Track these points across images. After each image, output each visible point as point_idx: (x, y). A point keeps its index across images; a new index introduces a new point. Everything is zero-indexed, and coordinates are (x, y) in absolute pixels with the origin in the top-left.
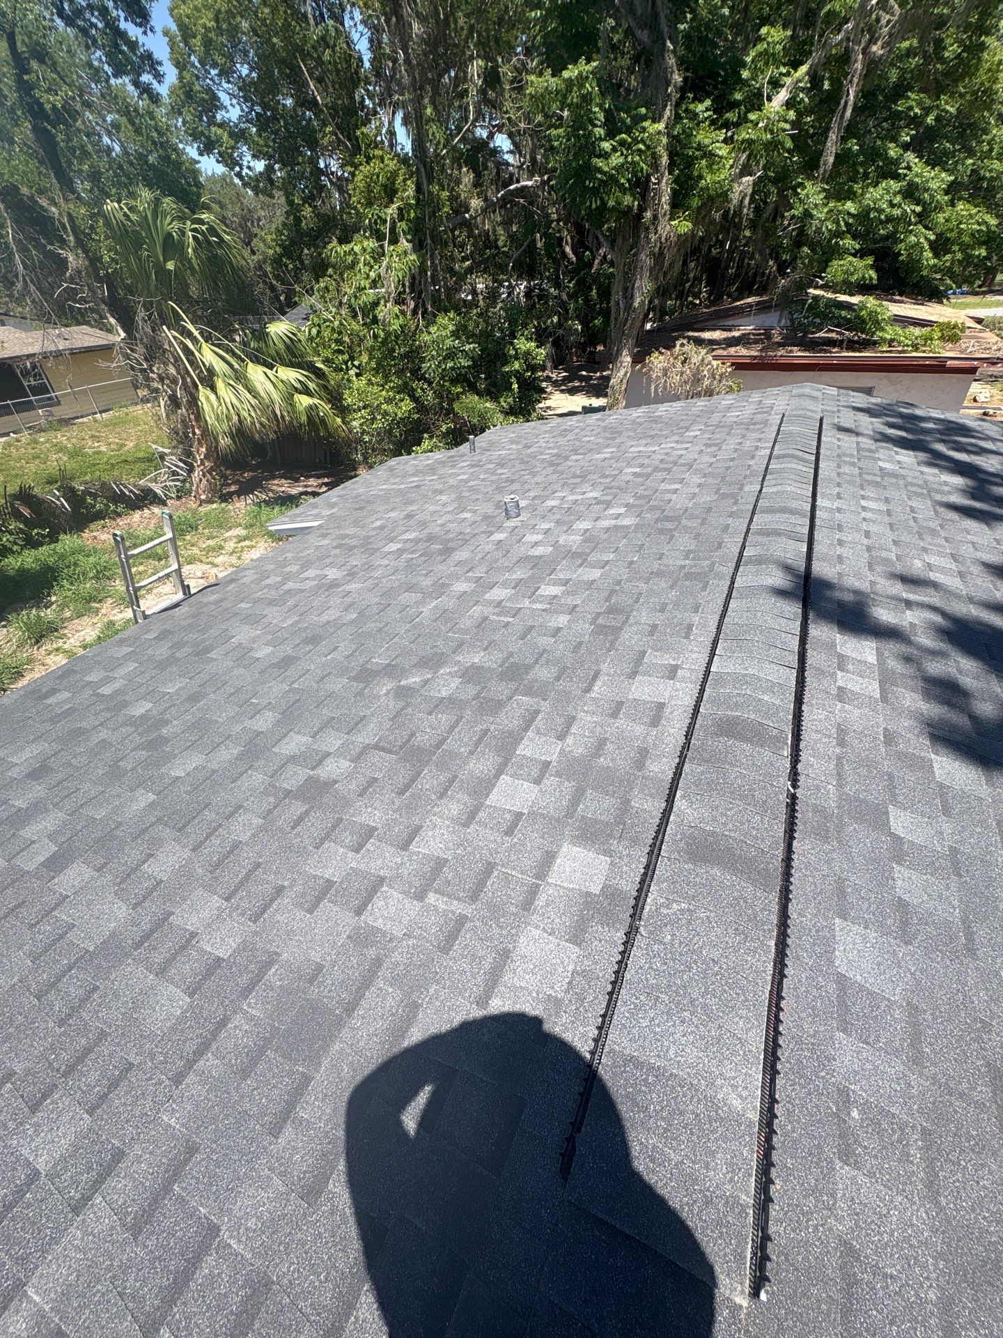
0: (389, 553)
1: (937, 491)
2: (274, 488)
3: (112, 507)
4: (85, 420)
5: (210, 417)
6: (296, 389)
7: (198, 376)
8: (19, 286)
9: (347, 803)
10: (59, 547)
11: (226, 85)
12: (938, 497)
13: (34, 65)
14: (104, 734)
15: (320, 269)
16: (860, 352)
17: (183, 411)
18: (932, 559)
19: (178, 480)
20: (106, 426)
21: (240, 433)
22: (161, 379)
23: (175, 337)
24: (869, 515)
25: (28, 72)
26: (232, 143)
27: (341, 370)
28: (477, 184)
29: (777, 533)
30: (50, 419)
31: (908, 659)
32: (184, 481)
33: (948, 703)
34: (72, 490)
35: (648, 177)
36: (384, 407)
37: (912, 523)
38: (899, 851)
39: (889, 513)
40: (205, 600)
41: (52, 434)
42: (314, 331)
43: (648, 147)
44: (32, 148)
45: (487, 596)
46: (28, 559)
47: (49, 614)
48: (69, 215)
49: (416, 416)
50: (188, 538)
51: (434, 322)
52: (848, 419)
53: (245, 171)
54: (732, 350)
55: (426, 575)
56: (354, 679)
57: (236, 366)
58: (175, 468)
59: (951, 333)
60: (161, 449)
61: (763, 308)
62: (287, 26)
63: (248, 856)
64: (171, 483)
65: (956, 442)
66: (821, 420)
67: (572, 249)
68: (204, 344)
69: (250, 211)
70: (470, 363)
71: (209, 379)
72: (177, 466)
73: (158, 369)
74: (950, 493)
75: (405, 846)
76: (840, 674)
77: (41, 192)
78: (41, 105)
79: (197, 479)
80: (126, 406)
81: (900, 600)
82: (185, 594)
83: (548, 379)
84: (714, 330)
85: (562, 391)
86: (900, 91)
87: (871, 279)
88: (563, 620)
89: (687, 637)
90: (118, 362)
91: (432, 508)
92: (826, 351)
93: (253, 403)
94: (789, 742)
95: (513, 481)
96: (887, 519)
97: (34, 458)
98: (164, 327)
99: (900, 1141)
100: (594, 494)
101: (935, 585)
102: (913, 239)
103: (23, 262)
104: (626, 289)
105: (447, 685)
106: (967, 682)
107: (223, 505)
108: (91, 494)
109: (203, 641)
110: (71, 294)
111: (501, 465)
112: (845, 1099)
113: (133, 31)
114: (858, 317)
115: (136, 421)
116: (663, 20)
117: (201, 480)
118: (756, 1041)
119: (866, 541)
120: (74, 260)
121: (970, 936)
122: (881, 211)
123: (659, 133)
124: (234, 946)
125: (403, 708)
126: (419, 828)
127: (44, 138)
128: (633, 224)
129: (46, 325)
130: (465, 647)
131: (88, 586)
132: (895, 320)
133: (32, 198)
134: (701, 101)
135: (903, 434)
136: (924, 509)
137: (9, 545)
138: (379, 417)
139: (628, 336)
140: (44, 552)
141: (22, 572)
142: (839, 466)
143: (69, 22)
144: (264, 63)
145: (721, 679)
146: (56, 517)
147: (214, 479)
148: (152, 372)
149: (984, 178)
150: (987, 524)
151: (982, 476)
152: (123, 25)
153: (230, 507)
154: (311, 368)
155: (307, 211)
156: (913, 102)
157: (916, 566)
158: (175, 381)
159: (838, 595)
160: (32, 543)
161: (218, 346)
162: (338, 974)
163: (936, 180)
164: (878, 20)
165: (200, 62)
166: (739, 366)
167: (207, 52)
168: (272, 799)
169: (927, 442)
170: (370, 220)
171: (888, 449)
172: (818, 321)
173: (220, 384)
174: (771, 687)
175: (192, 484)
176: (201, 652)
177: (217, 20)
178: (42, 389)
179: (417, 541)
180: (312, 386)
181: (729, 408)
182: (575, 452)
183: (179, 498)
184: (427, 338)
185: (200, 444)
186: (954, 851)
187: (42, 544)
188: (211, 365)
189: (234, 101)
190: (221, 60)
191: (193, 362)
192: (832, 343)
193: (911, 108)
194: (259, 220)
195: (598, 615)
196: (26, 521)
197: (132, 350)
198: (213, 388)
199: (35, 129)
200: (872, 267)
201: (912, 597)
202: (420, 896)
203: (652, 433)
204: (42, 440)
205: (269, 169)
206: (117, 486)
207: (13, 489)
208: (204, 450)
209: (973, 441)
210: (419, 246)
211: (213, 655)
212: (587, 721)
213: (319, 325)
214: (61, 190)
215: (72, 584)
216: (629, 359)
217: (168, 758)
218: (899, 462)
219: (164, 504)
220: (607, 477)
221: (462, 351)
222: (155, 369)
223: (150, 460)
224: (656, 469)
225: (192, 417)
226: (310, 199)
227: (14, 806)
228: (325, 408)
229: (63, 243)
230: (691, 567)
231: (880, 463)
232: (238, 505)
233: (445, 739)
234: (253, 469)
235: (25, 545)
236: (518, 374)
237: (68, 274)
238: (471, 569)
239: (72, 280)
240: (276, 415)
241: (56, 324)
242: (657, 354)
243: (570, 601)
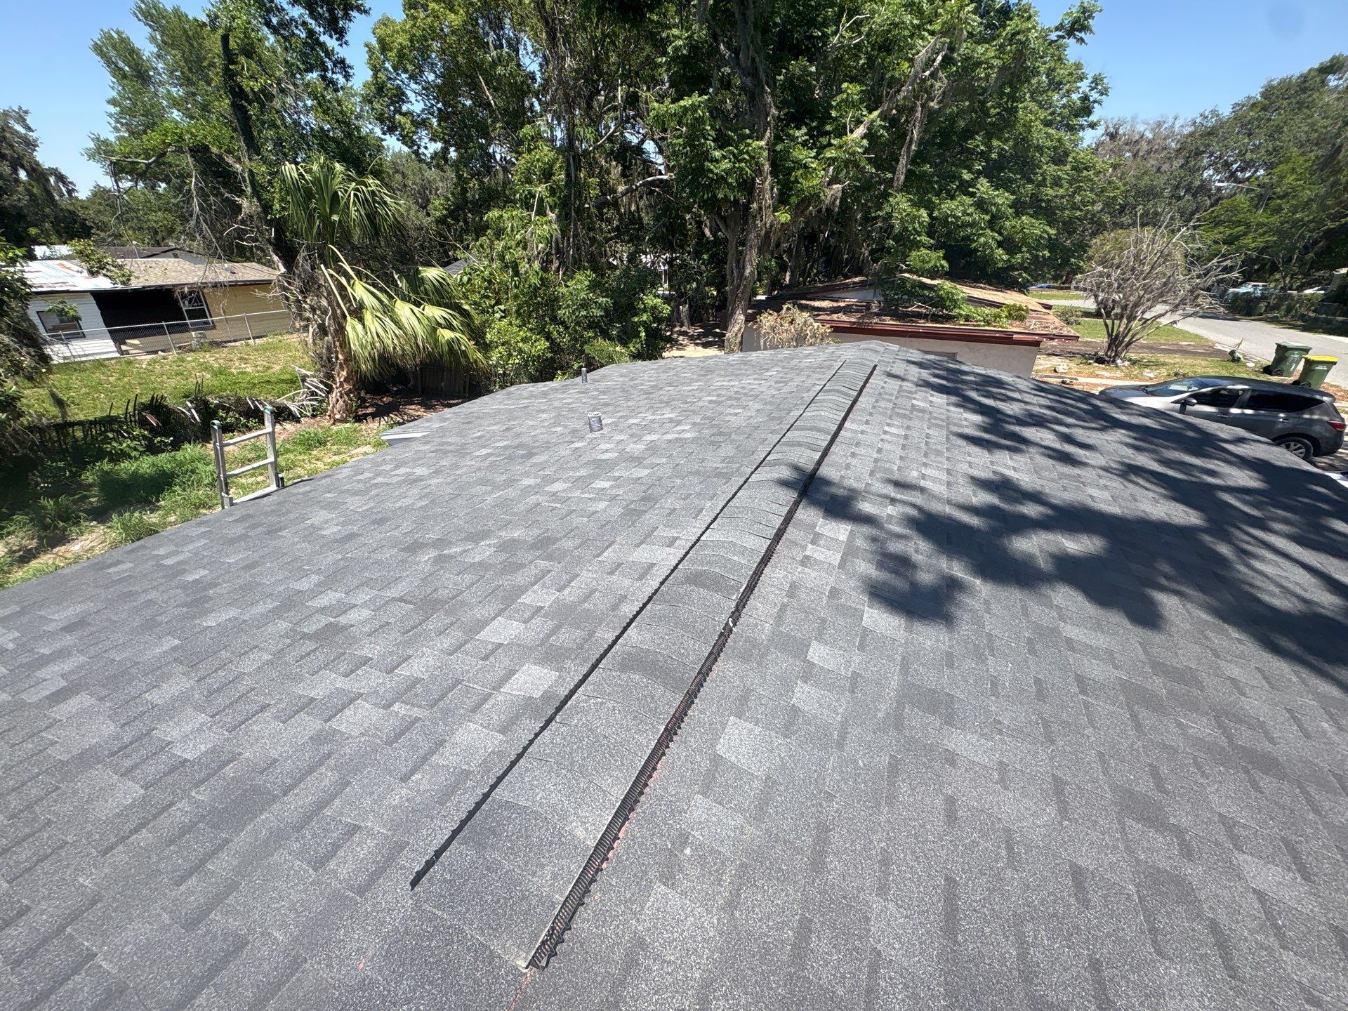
0: (478, 456)
1: (955, 425)
2: (411, 412)
3: (243, 420)
4: (238, 344)
5: (355, 345)
6: (439, 325)
7: (349, 310)
8: (193, 223)
9: (356, 640)
10: (179, 455)
11: (413, 86)
12: (955, 429)
13: (242, 59)
14: (153, 595)
15: (480, 230)
16: (942, 323)
17: (329, 338)
18: (928, 472)
19: (316, 400)
20: (257, 350)
21: (384, 359)
22: (313, 310)
23: (331, 276)
24: (888, 437)
25: (235, 63)
26: (413, 129)
27: (488, 312)
28: (623, 175)
29: (799, 444)
30: (202, 340)
31: (874, 540)
32: (321, 402)
33: (896, 572)
34: (206, 403)
35: (753, 179)
36: (520, 345)
37: (923, 445)
38: (809, 673)
39: (906, 437)
40: (295, 491)
41: (201, 354)
42: (465, 279)
43: (752, 157)
44: (226, 118)
45: (547, 489)
46: (146, 465)
47: (152, 518)
48: (250, 171)
49: (549, 355)
50: (315, 452)
51: (572, 278)
52: (899, 369)
53: (422, 150)
54: (835, 317)
55: (502, 473)
56: (404, 550)
57: (386, 301)
58: (314, 389)
59: (1018, 314)
60: (304, 371)
61: (862, 285)
62: (469, 50)
63: (248, 682)
64: (309, 403)
65: (989, 391)
66: (875, 366)
67: (711, 231)
68: (357, 282)
69: (430, 182)
70: (602, 313)
71: (358, 312)
72: (316, 387)
73: (311, 301)
74: (966, 426)
75: (390, 671)
76: (810, 546)
77: (229, 152)
78: (240, 87)
79: (334, 400)
80: (281, 334)
81: (886, 497)
82: (278, 486)
83: (685, 333)
84: (823, 300)
85: (697, 344)
86: (968, 134)
87: (943, 266)
88: (601, 505)
89: (695, 518)
90: (276, 292)
91: (530, 423)
92: (913, 322)
93: (397, 332)
94: (742, 590)
95: (608, 405)
96: (901, 441)
97: (177, 374)
98: (322, 266)
99: (717, 871)
100: (671, 416)
101: (922, 490)
102: (982, 240)
103: (200, 204)
104: (738, 261)
105: (484, 551)
106: (918, 558)
107: (357, 424)
108: (224, 408)
109: (280, 522)
110: (240, 234)
111: (603, 393)
112: (684, 839)
113: (330, 42)
114: (938, 296)
115: (288, 347)
116: (761, 73)
117: (338, 401)
118: (618, 794)
119: (875, 455)
120: (248, 205)
121: (843, 735)
122: (957, 218)
123: (761, 148)
124: (204, 749)
125: (438, 570)
126: (410, 657)
127: (239, 110)
128: (744, 214)
129: (211, 259)
130: (510, 526)
131: (201, 492)
132: (968, 300)
133: (220, 157)
134: (799, 129)
135: (944, 382)
136: (938, 435)
137: (127, 450)
138: (515, 354)
139: (742, 298)
140: (163, 460)
141: (135, 475)
142: (877, 401)
143: (275, 31)
144: (447, 75)
145: (706, 545)
146: (185, 428)
147: (351, 400)
148: (306, 303)
149: (1042, 200)
150: (989, 451)
151: (999, 416)
152: (324, 38)
153: (363, 427)
154: (458, 308)
155: (474, 184)
156: (977, 143)
157: (913, 475)
158: (325, 312)
159: (833, 490)
160: (153, 450)
161: (374, 285)
162: (289, 765)
163: (1002, 198)
164: (932, 86)
165: (393, 68)
166: (838, 330)
167: (400, 62)
168: (288, 641)
169: (963, 390)
170: (521, 194)
171: (925, 392)
172: (906, 297)
173: (368, 317)
174: (743, 551)
175: (328, 404)
176: (273, 532)
177: (411, 41)
178: (201, 314)
179: (505, 448)
180: (455, 323)
181: (807, 356)
182: (670, 384)
183: (314, 416)
184: (564, 290)
185: (342, 368)
186: (856, 675)
187: (163, 451)
188: (361, 299)
189: (419, 98)
190: (410, 67)
191: (345, 296)
192: (919, 315)
193: (978, 146)
194: (437, 189)
195: (632, 502)
196: (152, 429)
197: (289, 283)
198: (361, 320)
199: (233, 105)
200: (944, 258)
201: (899, 496)
202: (387, 706)
203: (738, 372)
204: (189, 359)
205: (445, 151)
206: (253, 402)
207: (145, 399)
208: (344, 373)
209: (1003, 391)
210: (564, 218)
211: (284, 533)
212: (587, 576)
213: (470, 274)
214: (248, 151)
215: (184, 490)
216: (742, 317)
217: (206, 613)
218: (931, 402)
219: (298, 421)
220: (687, 403)
221: (596, 303)
222: (308, 301)
223: (293, 382)
224: (730, 398)
225: (337, 344)
226: (476, 175)
227: (38, 653)
228: (467, 344)
229: (241, 192)
230: (723, 468)
231: (915, 402)
232: (371, 425)
233: (462, 592)
234: (392, 395)
235: (144, 452)
236: (645, 324)
237: (240, 217)
238: (543, 469)
239: (243, 222)
240: (418, 346)
241: (220, 258)
242: (766, 315)
243: (614, 492)
